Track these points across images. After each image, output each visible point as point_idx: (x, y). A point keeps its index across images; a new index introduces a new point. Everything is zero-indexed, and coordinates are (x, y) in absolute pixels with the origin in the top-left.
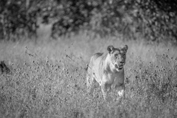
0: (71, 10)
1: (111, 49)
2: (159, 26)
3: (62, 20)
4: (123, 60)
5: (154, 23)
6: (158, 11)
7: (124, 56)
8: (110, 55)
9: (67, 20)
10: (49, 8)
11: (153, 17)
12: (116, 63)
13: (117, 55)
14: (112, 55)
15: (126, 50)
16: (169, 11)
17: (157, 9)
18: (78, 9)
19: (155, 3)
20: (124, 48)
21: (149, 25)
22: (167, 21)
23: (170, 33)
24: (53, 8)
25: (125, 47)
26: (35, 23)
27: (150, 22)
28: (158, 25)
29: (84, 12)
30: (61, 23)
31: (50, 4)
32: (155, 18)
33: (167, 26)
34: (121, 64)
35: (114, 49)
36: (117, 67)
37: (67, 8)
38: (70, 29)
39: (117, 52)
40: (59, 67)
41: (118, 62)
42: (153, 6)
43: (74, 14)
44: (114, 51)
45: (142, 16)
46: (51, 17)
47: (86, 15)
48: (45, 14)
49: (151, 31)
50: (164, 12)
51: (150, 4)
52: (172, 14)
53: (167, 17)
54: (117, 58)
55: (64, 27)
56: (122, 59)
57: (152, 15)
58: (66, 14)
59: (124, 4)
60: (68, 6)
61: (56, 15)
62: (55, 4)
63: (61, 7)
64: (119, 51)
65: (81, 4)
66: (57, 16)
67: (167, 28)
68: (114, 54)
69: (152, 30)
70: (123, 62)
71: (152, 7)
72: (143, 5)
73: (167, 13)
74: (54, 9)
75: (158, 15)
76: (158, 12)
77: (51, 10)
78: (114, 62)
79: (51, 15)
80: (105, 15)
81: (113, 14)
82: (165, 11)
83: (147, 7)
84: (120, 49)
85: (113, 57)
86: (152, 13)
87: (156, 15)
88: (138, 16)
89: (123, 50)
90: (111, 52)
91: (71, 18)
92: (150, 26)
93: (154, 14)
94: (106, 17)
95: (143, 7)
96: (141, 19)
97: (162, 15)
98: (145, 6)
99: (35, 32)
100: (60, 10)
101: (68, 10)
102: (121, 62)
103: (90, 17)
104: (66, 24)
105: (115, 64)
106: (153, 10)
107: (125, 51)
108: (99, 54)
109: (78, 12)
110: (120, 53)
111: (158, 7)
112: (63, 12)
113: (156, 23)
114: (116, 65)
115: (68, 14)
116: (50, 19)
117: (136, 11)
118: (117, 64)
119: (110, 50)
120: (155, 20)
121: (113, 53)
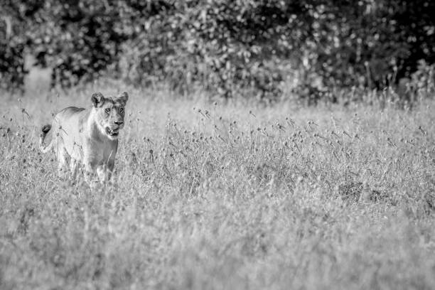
0: (87, 43)
1: (99, 98)
2: (234, 69)
3: (70, 60)
4: (119, 119)
5: (223, 65)
6: (232, 42)
7: (121, 112)
8: (97, 110)
9: (79, 61)
10: (47, 39)
11: (222, 53)
12: (108, 125)
13: (109, 109)
14: (100, 110)
15: (125, 101)
16: (251, 44)
17: (229, 40)
18: (99, 41)
19: (226, 29)
20: (122, 97)
21: (214, 69)
22: (247, 60)
23: (253, 83)
24: (53, 37)
25: (123, 95)
26: (22, 66)
27: (217, 62)
28: (231, 67)
29: (110, 47)
30: (67, 65)
31: (49, 31)
32: (225, 56)
33: (248, 70)
34: (116, 126)
35: (104, 100)
36: (110, 133)
37: (79, 39)
38: (84, 78)
39: (109, 105)
40: (9, 130)
41: (111, 123)
42: (223, 34)
43: (91, 49)
44: (104, 104)
45: (204, 51)
46: (51, 55)
47: (112, 52)
48: (40, 49)
49: (219, 80)
50: (241, 45)
51: (216, 30)
52: (257, 49)
53: (247, 54)
54: (109, 115)
55: (74, 73)
56: (120, 117)
57: (220, 51)
58: (77, 49)
59: (172, 30)
60: (81, 35)
61: (58, 51)
62: (57, 31)
63: (68, 36)
64: (114, 103)
65: (103, 32)
66: (61, 54)
67: (248, 74)
68: (103, 110)
69: (221, 77)
70: (120, 124)
71: (221, 37)
72: (205, 32)
73: (248, 46)
74: (55, 41)
75: (231, 50)
76: (231, 45)
77: (50, 43)
78: (104, 122)
79: (51, 51)
80: (146, 51)
81: (159, 49)
82: (244, 43)
83: (211, 36)
84: (114, 99)
85: (102, 114)
86: (221, 47)
87: (227, 50)
88: (195, 51)
89: (119, 100)
90: (99, 105)
91: (85, 57)
92: (217, 70)
93: (224, 48)
94: (148, 54)
95: (203, 36)
96: (202, 57)
97: (239, 50)
98: (209, 33)
99: (21, 82)
100: (66, 41)
101: (82, 42)
102: (116, 123)
103: (119, 54)
104: (77, 68)
105: (105, 126)
106: (222, 42)
107: (123, 103)
108: (75, 110)
109: (98, 47)
110: (115, 107)
111: (232, 36)
112: (71, 46)
113: (228, 65)
114: (107, 128)
115: (82, 49)
116: (48, 59)
117: (192, 42)
118: (110, 127)
119: (96, 102)
120: (226, 59)
121: (101, 107)
